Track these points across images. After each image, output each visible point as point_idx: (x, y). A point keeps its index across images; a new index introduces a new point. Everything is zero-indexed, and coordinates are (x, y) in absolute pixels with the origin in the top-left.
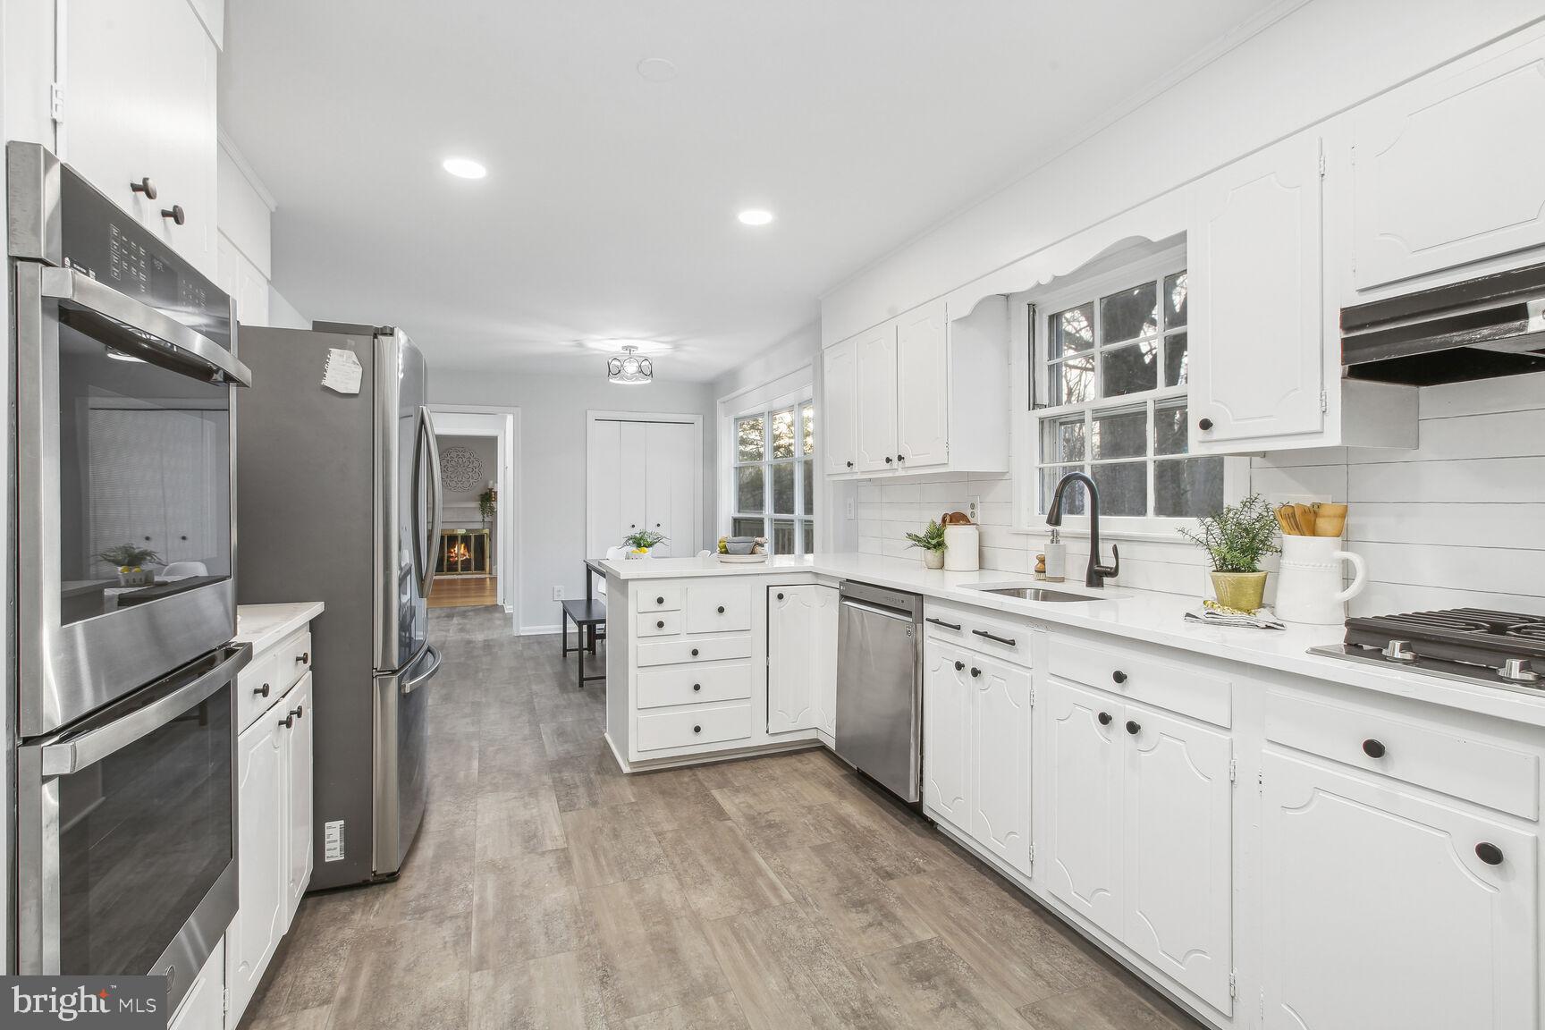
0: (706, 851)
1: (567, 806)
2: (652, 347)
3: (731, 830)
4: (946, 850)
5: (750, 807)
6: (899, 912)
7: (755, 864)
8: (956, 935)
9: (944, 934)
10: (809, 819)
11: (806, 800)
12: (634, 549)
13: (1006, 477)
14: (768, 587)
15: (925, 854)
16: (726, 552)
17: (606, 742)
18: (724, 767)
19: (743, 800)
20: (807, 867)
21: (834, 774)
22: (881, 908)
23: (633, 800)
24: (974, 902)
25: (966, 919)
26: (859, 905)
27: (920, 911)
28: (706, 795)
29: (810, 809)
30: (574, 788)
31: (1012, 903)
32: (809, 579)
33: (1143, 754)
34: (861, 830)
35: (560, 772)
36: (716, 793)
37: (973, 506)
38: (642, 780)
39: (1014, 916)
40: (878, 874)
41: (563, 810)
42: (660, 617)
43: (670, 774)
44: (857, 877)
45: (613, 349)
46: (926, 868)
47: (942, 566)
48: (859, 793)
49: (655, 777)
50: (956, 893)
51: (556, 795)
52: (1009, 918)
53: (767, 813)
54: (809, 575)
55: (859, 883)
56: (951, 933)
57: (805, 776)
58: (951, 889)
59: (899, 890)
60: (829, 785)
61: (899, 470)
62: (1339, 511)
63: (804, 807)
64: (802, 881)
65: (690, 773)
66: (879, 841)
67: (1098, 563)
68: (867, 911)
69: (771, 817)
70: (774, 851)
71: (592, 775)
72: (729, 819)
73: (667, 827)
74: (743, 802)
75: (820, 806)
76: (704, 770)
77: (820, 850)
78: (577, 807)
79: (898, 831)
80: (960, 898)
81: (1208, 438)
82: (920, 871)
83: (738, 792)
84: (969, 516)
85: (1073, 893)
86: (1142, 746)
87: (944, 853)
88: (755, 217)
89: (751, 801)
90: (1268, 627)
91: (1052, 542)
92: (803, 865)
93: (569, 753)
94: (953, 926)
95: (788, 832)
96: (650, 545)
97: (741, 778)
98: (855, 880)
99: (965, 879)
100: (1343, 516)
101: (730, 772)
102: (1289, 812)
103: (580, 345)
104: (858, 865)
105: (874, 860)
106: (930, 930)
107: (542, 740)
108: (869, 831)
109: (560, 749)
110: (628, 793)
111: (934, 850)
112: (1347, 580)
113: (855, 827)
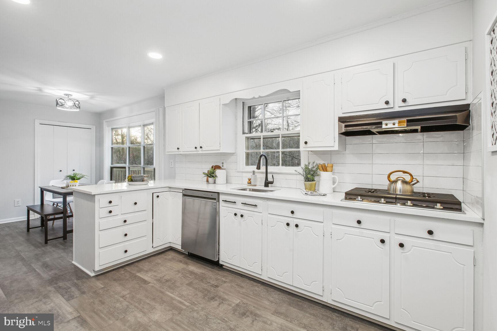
0: (147, 297)
1: (69, 298)
2: (79, 95)
3: (152, 286)
4: (229, 273)
5: (155, 276)
6: (226, 297)
7: (169, 296)
8: (245, 298)
9: (242, 299)
10: (180, 275)
11: (175, 268)
12: (70, 181)
13: (235, 154)
14: (153, 193)
15: (224, 276)
16: (132, 181)
17: (74, 265)
18: (136, 264)
19: (151, 274)
20: (189, 292)
21: (181, 257)
22: (220, 297)
23: (103, 286)
24: (245, 287)
25: (246, 293)
26: (213, 299)
27: (232, 295)
28: (135, 276)
29: (179, 271)
30: (69, 289)
31: (255, 284)
32: (167, 189)
33: (299, 232)
34: (200, 274)
35: (56, 284)
36: (138, 274)
37: (223, 163)
38: (102, 277)
39: (258, 287)
40: (213, 287)
41: (68, 300)
42: (110, 209)
43: (114, 272)
44: (206, 290)
45: (59, 94)
46: (226, 280)
47: (215, 183)
48: (192, 262)
49: (107, 274)
50: (239, 285)
51: (60, 294)
52: (257, 288)
53: (163, 277)
54: (167, 188)
55: (209, 291)
56: (244, 298)
57: (170, 260)
58: (237, 285)
59: (222, 290)
60: (181, 262)
61: (200, 151)
62: (331, 166)
63: (176, 271)
64: (190, 297)
65: (123, 269)
66: (208, 276)
67: (267, 180)
68: (216, 300)
69: (165, 278)
70: (174, 289)
71: (75, 281)
72: (150, 283)
73: (125, 293)
74: (152, 275)
75: (182, 269)
76: (128, 267)
77: (190, 284)
78: (75, 296)
79: (212, 271)
80: (241, 287)
81: (306, 146)
82: (225, 282)
83: (147, 272)
84: (221, 166)
85: (276, 276)
86: (298, 230)
87: (229, 274)
88: (155, 55)
89: (155, 274)
90: (324, 195)
91: (253, 174)
92: (187, 291)
93: (56, 274)
94: (243, 296)
95: (175, 281)
96: (79, 179)
97: (146, 266)
98: (207, 291)
99: (239, 280)
100: (332, 167)
101: (141, 265)
102: (338, 241)
103: (40, 90)
104: (205, 286)
105: (209, 283)
106: (238, 299)
107: (37, 272)
108: (203, 274)
109: (50, 273)
110: (99, 284)
111: (225, 274)
112: (334, 183)
113: (197, 273)
